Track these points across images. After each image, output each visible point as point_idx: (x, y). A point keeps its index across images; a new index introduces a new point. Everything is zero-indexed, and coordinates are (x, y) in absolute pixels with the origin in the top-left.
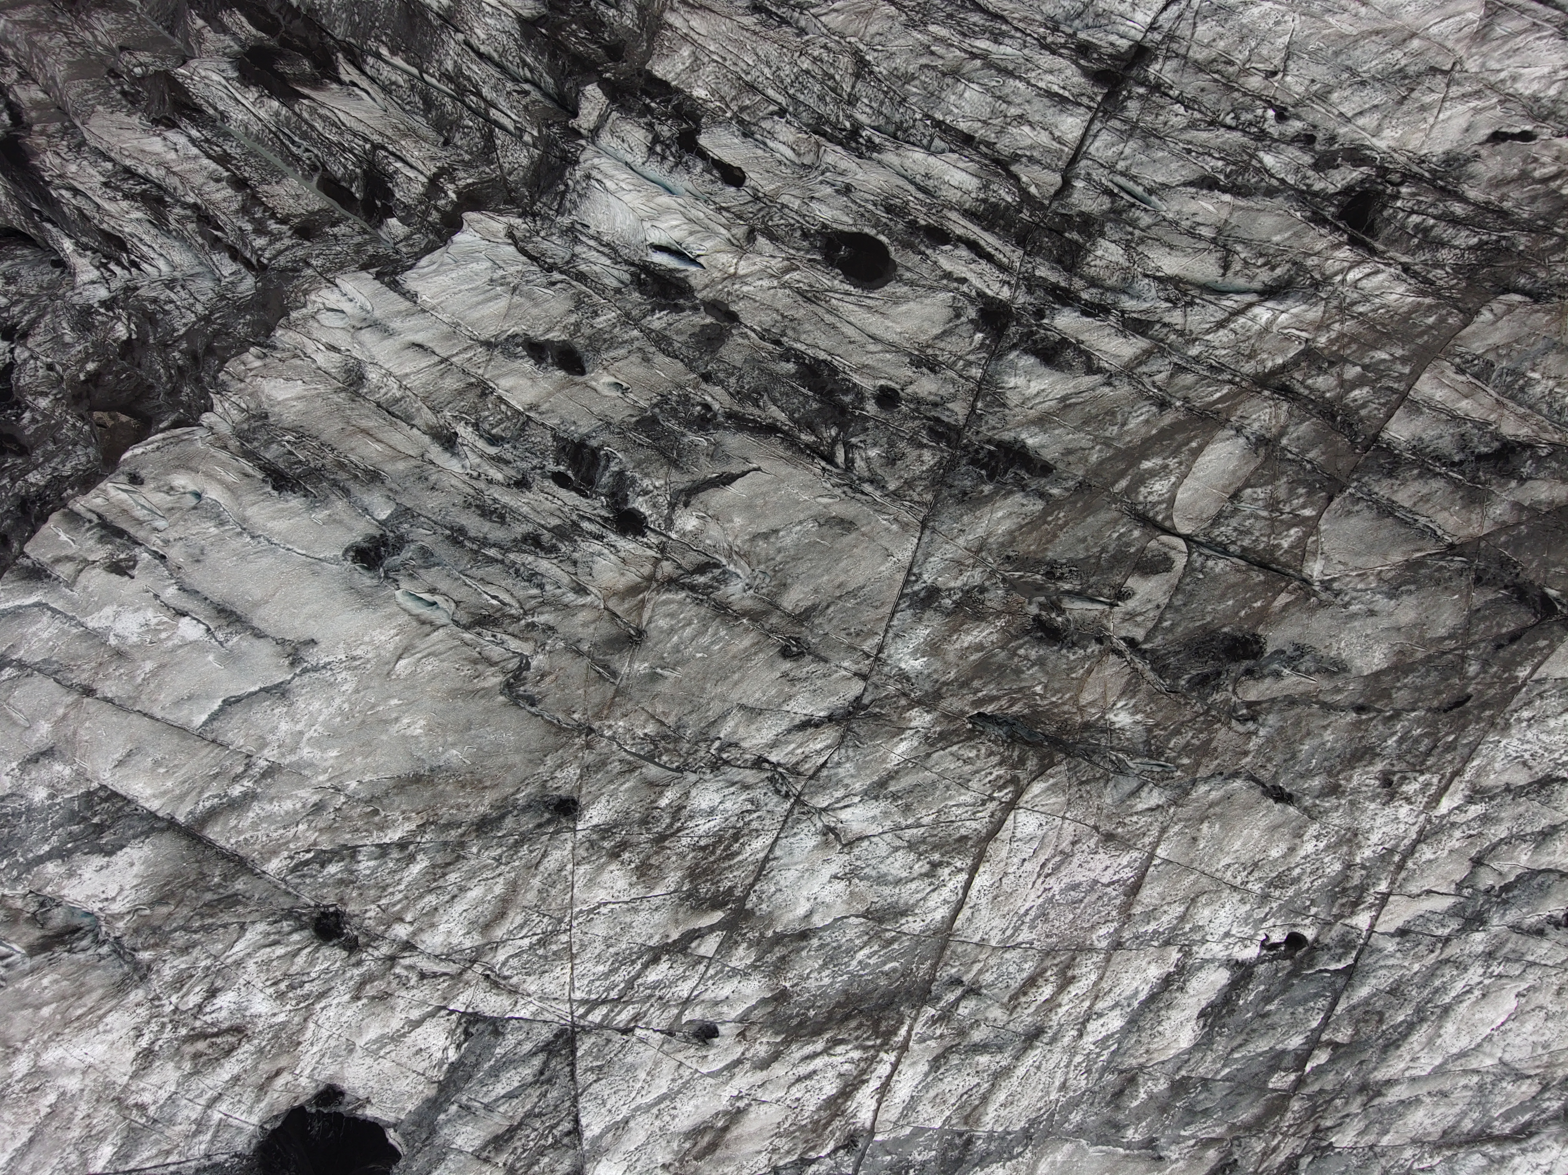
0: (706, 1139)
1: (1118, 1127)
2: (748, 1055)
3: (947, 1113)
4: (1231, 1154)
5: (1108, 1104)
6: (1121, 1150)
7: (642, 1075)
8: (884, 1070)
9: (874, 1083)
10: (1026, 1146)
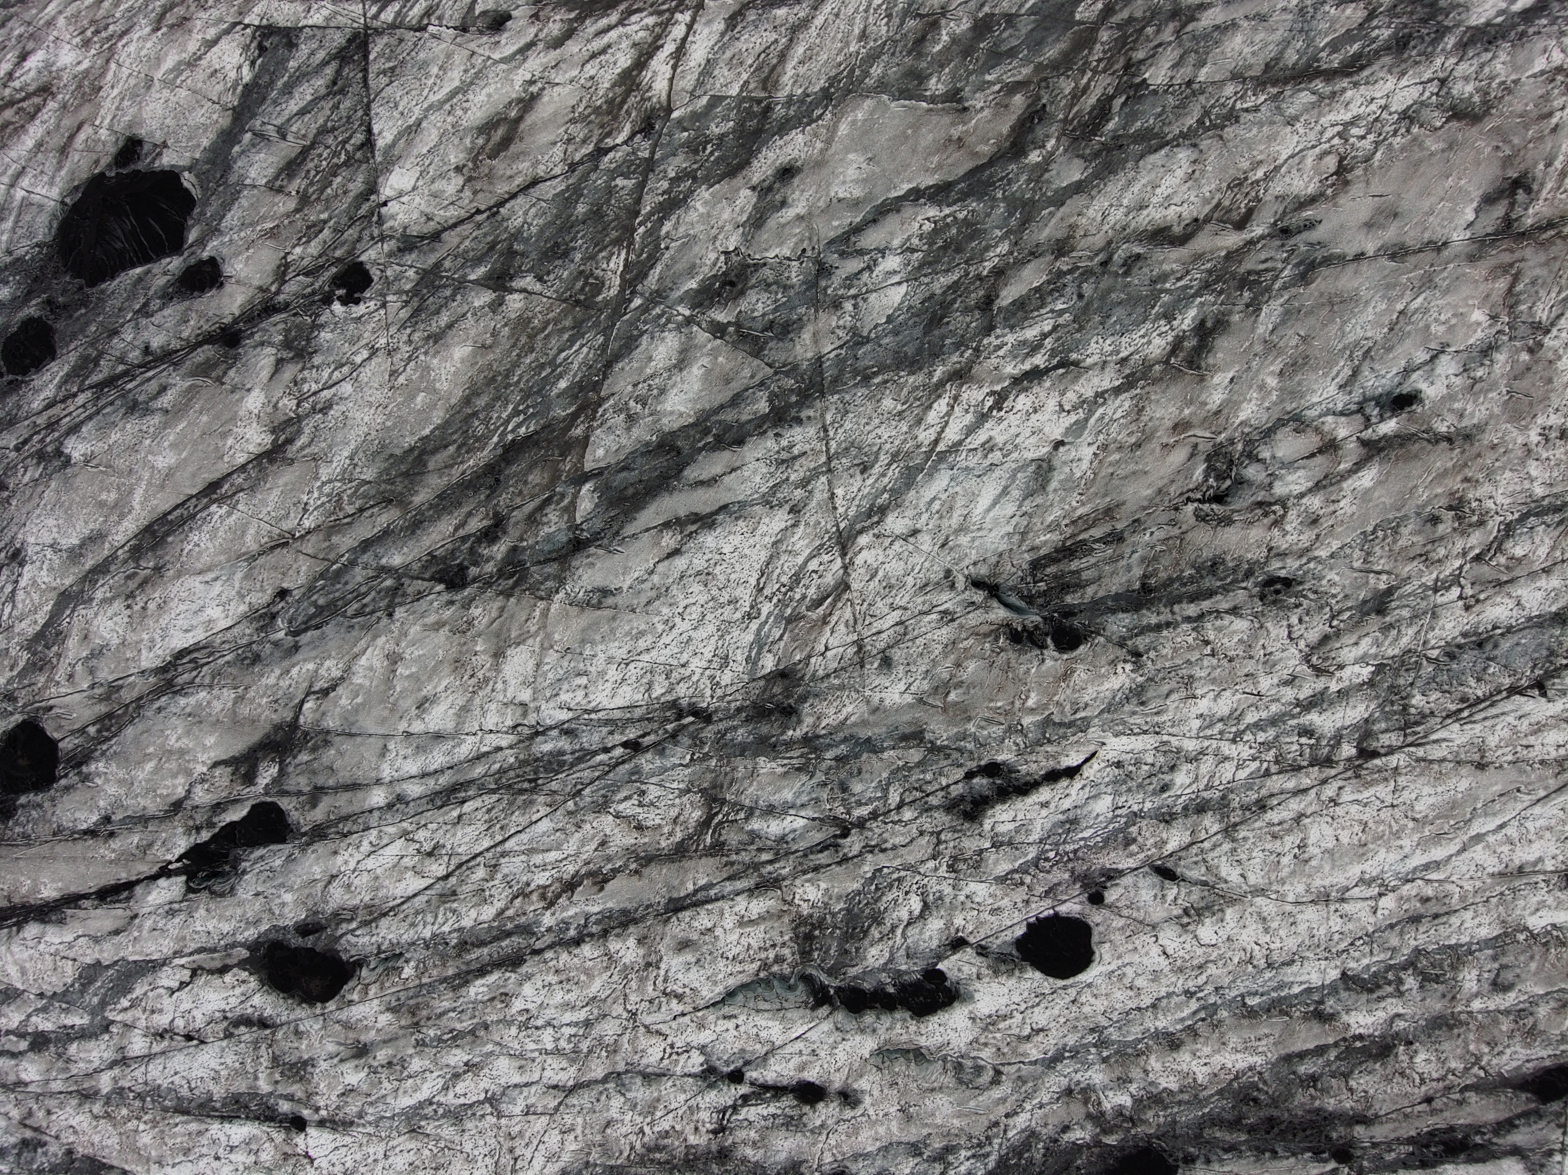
0: (500, 132)
1: (921, 78)
2: (542, 36)
3: (745, 76)
4: (1039, 98)
5: (909, 53)
6: (924, 104)
7: (435, 70)
8: (678, 31)
9: (669, 48)
10: (826, 107)
